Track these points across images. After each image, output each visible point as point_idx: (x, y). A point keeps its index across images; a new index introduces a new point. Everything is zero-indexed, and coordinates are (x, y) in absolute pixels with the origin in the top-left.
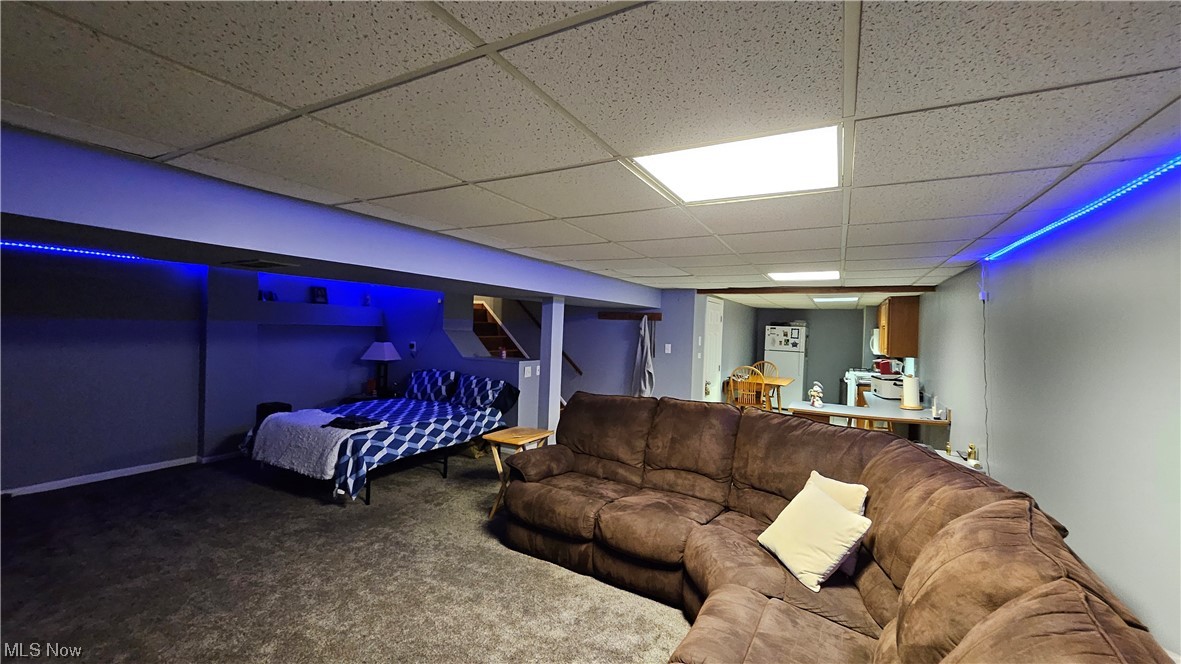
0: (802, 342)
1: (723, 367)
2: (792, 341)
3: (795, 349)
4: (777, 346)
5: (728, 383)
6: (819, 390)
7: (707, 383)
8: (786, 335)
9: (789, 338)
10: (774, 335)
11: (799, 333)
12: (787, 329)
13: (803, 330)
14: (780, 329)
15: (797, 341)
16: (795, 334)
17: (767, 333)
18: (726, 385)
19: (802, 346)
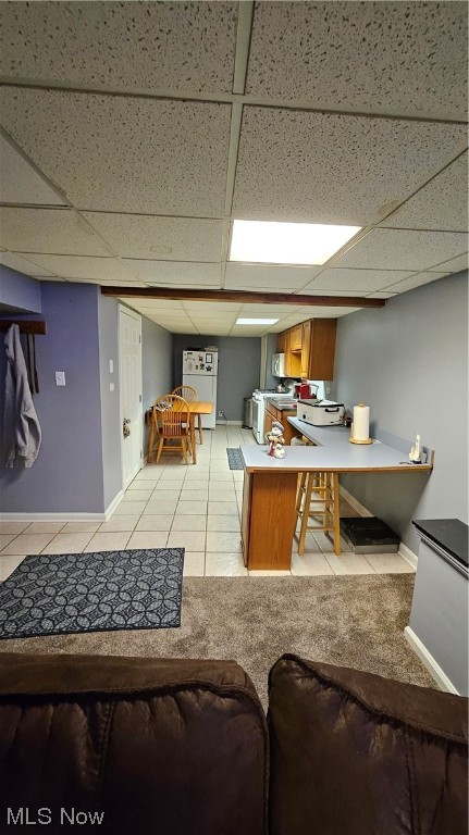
0: (215, 366)
1: (144, 398)
2: (206, 365)
3: (209, 373)
4: (194, 371)
5: (151, 414)
6: (279, 432)
7: (126, 422)
8: (201, 360)
9: (204, 362)
10: (190, 359)
11: (212, 357)
12: (203, 354)
13: (216, 355)
14: (196, 354)
15: (211, 365)
16: (209, 357)
17: (184, 357)
18: (148, 416)
19: (215, 371)
